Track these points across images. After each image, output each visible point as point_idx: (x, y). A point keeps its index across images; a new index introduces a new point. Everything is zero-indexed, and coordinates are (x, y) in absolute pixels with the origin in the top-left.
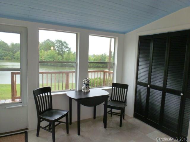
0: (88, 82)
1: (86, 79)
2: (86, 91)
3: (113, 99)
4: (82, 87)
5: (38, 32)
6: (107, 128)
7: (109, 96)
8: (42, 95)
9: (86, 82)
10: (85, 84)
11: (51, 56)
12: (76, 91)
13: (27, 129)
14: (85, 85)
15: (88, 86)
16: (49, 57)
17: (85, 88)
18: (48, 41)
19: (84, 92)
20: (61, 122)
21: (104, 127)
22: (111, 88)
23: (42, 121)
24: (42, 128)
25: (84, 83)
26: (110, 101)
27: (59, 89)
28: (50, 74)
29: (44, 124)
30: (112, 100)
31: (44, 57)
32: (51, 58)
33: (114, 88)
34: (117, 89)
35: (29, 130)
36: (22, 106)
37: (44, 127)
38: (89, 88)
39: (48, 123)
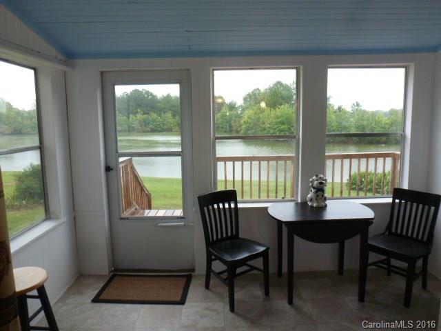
0: (321, 183)
1: (317, 176)
2: (315, 205)
3: (393, 230)
4: (308, 194)
5: (213, 75)
6: (365, 303)
7: (372, 223)
8: (218, 206)
9: (316, 182)
10: (314, 188)
11: (284, 119)
12: (297, 204)
13: (193, 270)
14: (313, 190)
15: (320, 193)
16: (280, 122)
17: (314, 199)
18: (279, 86)
19: (312, 207)
20: (253, 268)
21: (357, 298)
22: (390, 200)
23: (215, 260)
24: (214, 273)
25: (311, 184)
26: (384, 234)
27: (259, 197)
28: (258, 162)
29: (218, 266)
30: (390, 233)
31: (268, 121)
32: (283, 123)
33: (397, 201)
34: (406, 204)
35: (196, 273)
36: (185, 225)
37: (217, 271)
38: (325, 199)
39: (224, 267)
